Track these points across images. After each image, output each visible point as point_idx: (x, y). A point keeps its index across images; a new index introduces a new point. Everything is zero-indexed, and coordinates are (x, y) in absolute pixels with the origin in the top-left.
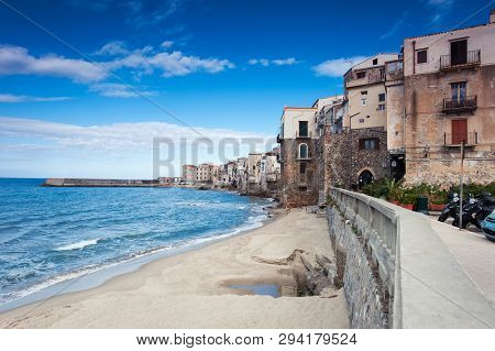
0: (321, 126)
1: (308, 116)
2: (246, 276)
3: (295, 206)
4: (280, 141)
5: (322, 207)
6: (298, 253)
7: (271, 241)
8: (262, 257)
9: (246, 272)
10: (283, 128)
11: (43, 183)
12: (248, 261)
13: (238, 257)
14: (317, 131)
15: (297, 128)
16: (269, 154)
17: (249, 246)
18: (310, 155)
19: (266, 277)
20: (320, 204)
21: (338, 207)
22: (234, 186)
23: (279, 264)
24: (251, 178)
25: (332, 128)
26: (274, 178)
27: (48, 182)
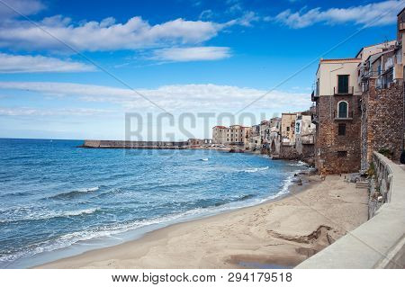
0: (365, 80)
1: (350, 69)
2: (258, 253)
3: (333, 173)
4: (315, 99)
5: (364, 176)
6: (323, 230)
7: (294, 213)
8: (279, 231)
9: (258, 248)
10: (318, 83)
11: (83, 145)
12: (263, 235)
13: (253, 229)
14: (360, 85)
15: (335, 83)
16: (304, 114)
17: (267, 218)
18: (351, 114)
19: (281, 255)
20: (362, 172)
21: (376, 178)
22: (265, 149)
23: (299, 241)
24: (285, 140)
25: (379, 82)
26: (311, 140)
27: (87, 144)
